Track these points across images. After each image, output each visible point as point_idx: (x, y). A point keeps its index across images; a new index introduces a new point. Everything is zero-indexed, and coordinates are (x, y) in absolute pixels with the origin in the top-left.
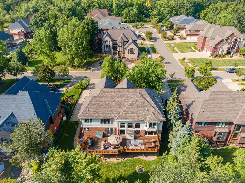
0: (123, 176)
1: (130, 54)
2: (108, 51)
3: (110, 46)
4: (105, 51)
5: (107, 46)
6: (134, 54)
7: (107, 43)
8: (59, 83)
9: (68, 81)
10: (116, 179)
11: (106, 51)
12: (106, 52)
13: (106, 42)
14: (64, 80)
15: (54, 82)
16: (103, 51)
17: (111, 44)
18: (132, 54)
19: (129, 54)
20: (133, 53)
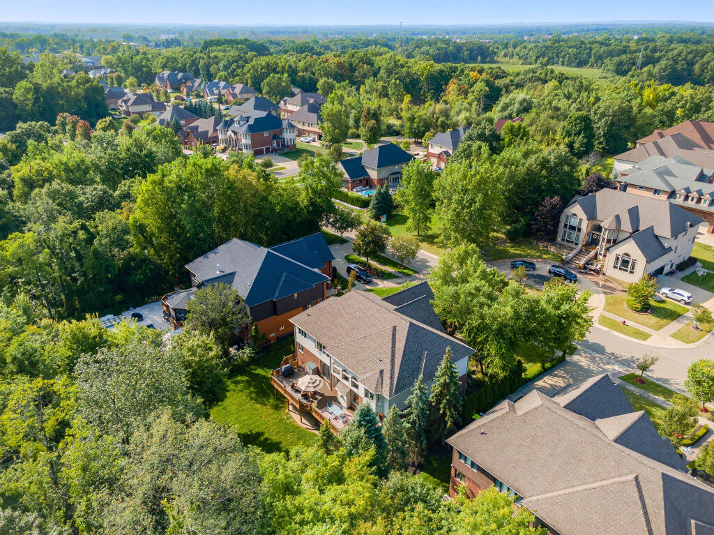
0: (281, 445)
1: (620, 269)
2: (572, 242)
3: (579, 230)
4: (563, 240)
5: (572, 228)
6: (631, 272)
7: (574, 222)
8: (390, 269)
9: (410, 272)
10: (270, 441)
11: (567, 241)
12: (565, 243)
13: (572, 220)
14: (405, 268)
15: (385, 265)
16: (559, 239)
17: (585, 226)
18: (627, 271)
19: (615, 267)
20: (629, 269)
